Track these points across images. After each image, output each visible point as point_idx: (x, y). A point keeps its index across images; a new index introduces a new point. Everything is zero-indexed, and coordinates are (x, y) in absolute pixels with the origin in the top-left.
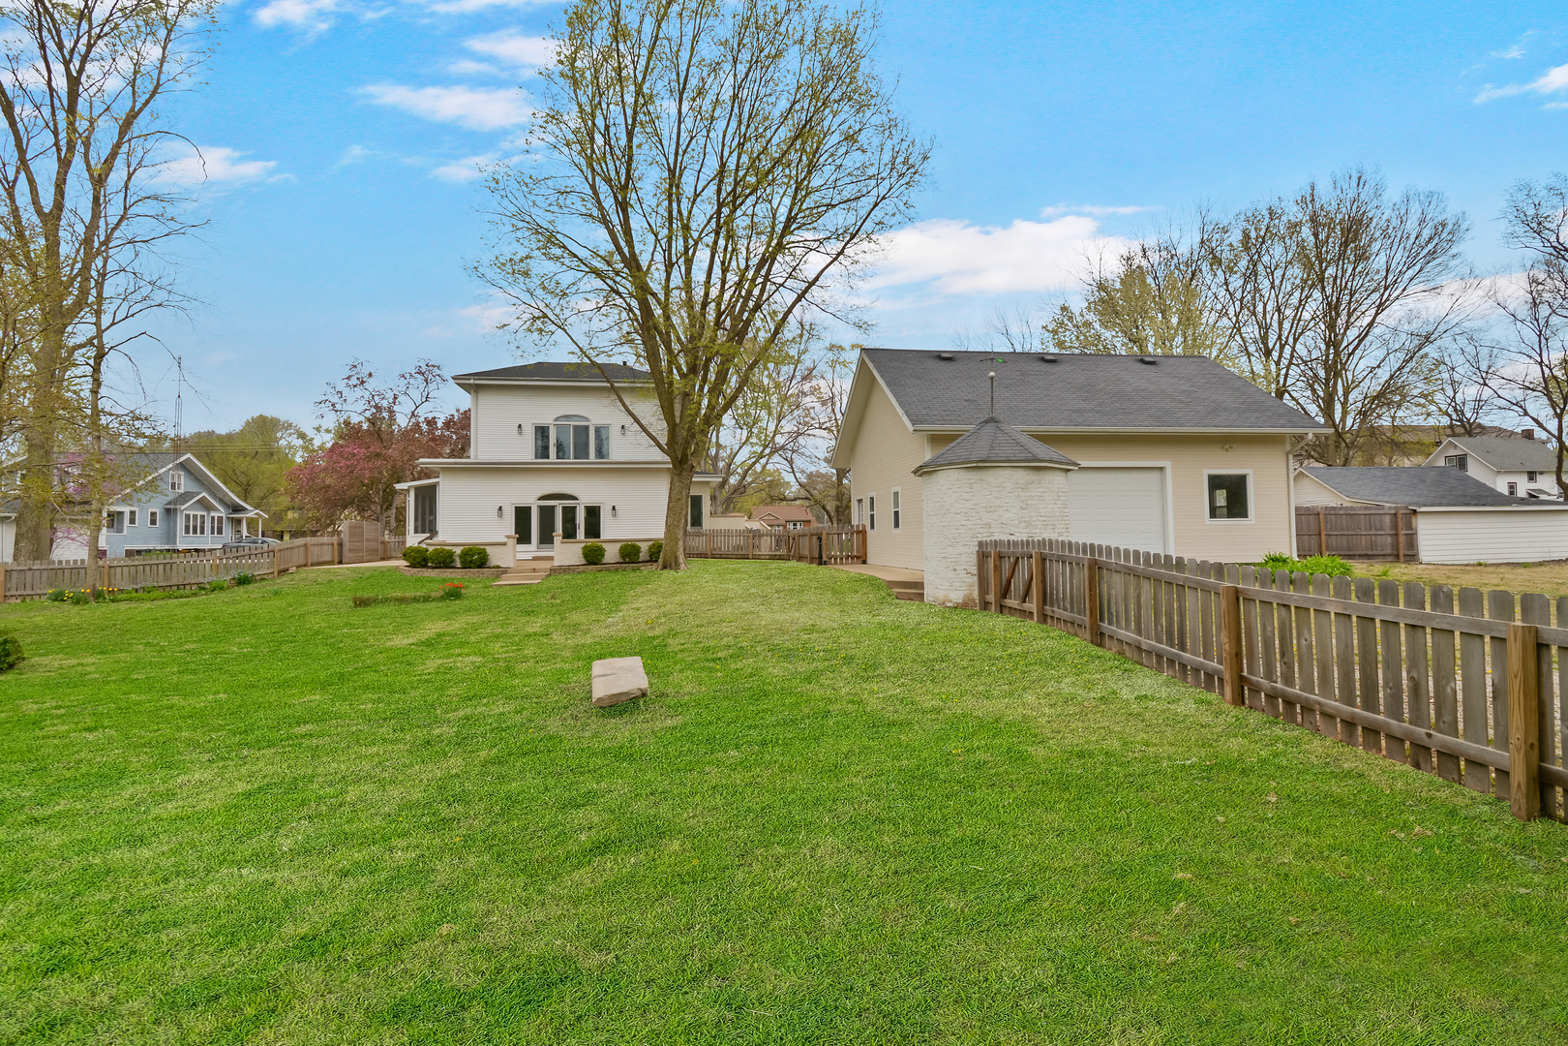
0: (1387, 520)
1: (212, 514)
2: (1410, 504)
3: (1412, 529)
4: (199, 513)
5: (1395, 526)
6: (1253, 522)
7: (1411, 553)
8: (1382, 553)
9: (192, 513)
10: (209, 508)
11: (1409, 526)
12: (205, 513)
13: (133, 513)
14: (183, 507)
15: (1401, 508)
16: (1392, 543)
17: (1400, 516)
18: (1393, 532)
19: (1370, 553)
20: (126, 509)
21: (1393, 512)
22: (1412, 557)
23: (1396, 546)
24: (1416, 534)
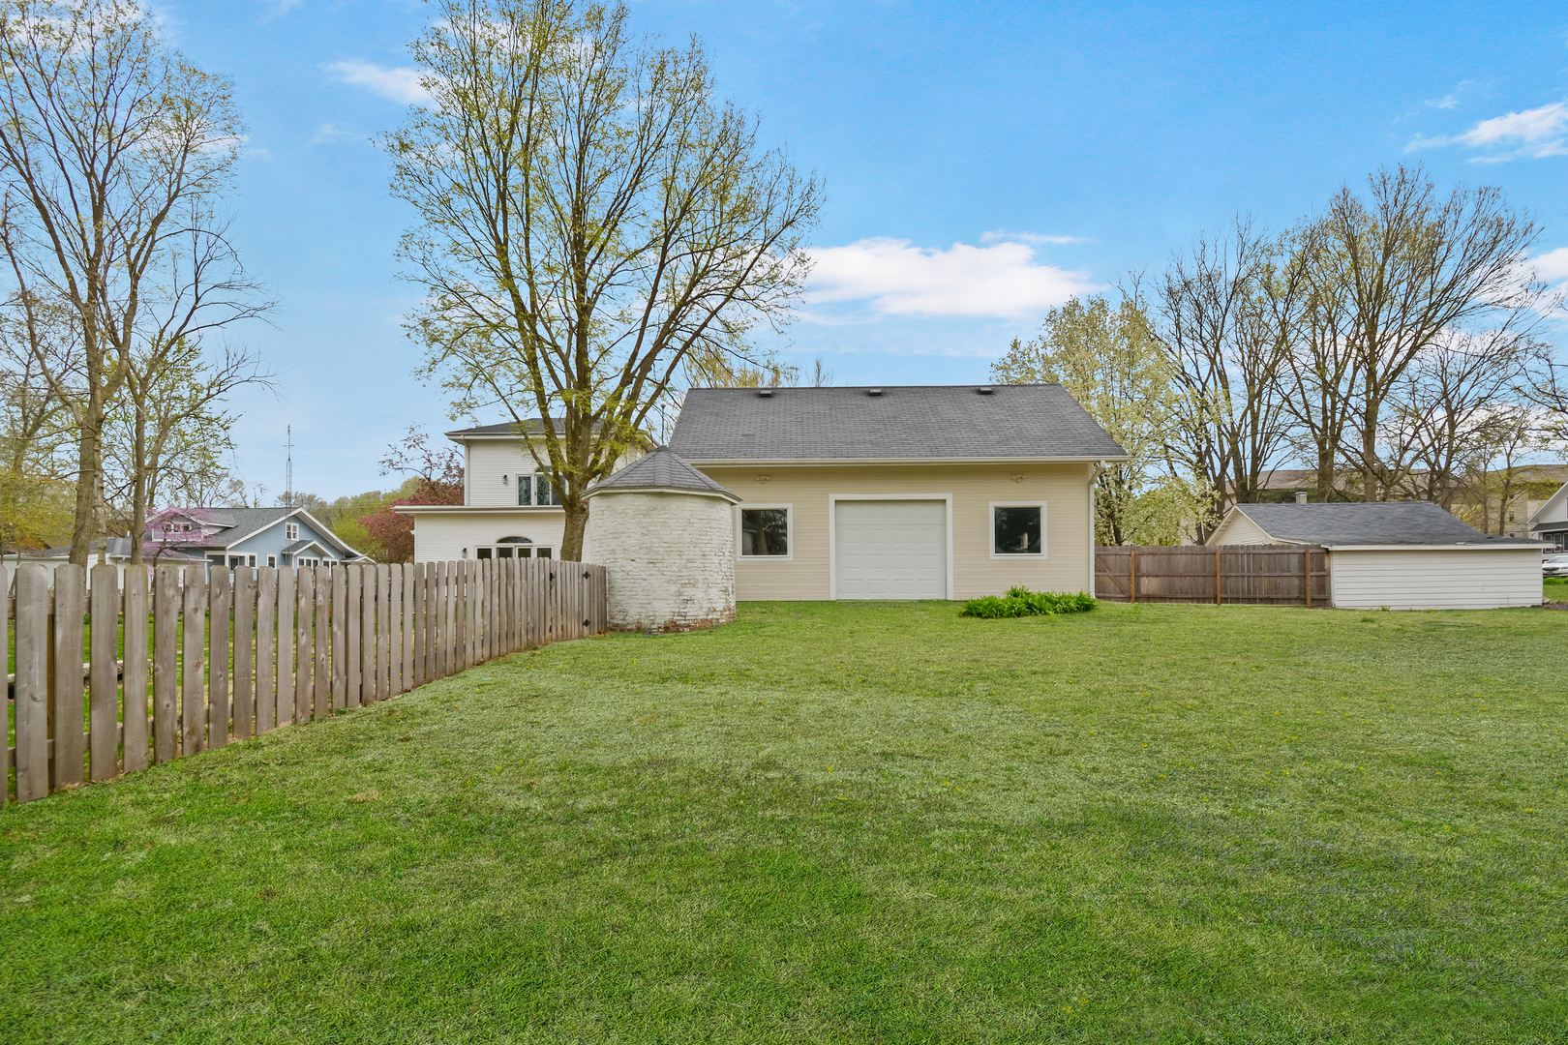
0: (1294, 559)
1: (325, 559)
2: (1325, 542)
3: (1324, 571)
4: (312, 559)
5: (1303, 567)
6: (1045, 558)
7: (1322, 597)
8: (1286, 596)
9: (305, 558)
10: (321, 554)
11: (1321, 567)
12: (318, 559)
13: (252, 558)
14: (295, 553)
15: (1312, 547)
16: (1300, 586)
17: (1308, 555)
18: (1302, 574)
19: (1271, 596)
20: (247, 555)
21: (1302, 551)
22: (1322, 600)
23: (1303, 589)
24: (1329, 575)
